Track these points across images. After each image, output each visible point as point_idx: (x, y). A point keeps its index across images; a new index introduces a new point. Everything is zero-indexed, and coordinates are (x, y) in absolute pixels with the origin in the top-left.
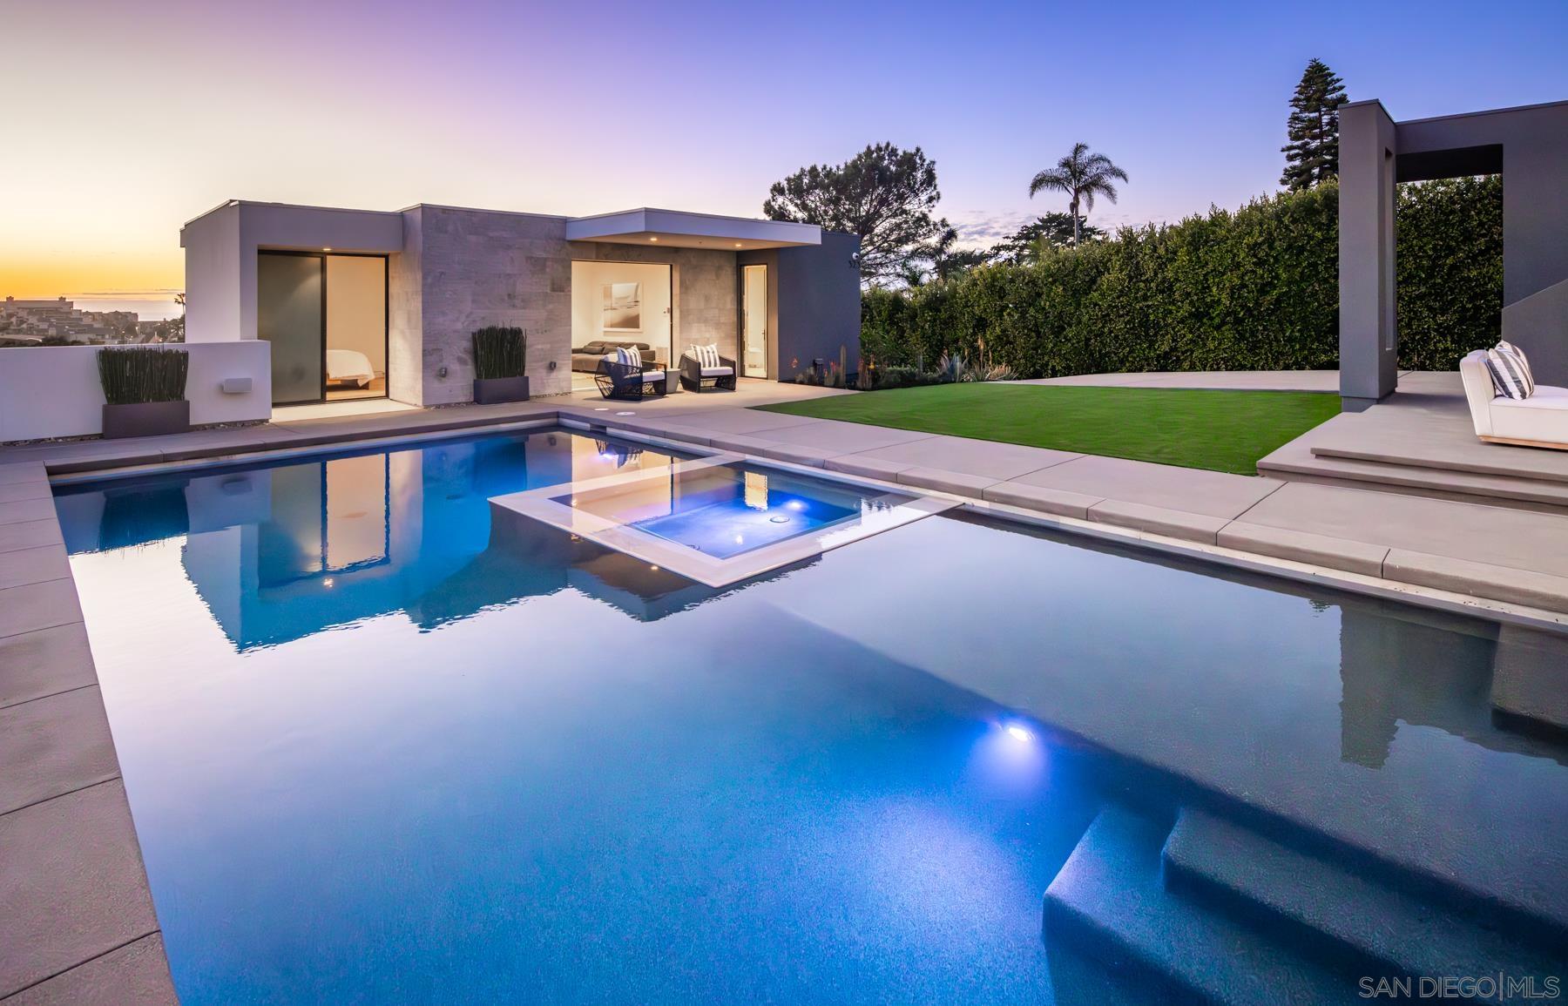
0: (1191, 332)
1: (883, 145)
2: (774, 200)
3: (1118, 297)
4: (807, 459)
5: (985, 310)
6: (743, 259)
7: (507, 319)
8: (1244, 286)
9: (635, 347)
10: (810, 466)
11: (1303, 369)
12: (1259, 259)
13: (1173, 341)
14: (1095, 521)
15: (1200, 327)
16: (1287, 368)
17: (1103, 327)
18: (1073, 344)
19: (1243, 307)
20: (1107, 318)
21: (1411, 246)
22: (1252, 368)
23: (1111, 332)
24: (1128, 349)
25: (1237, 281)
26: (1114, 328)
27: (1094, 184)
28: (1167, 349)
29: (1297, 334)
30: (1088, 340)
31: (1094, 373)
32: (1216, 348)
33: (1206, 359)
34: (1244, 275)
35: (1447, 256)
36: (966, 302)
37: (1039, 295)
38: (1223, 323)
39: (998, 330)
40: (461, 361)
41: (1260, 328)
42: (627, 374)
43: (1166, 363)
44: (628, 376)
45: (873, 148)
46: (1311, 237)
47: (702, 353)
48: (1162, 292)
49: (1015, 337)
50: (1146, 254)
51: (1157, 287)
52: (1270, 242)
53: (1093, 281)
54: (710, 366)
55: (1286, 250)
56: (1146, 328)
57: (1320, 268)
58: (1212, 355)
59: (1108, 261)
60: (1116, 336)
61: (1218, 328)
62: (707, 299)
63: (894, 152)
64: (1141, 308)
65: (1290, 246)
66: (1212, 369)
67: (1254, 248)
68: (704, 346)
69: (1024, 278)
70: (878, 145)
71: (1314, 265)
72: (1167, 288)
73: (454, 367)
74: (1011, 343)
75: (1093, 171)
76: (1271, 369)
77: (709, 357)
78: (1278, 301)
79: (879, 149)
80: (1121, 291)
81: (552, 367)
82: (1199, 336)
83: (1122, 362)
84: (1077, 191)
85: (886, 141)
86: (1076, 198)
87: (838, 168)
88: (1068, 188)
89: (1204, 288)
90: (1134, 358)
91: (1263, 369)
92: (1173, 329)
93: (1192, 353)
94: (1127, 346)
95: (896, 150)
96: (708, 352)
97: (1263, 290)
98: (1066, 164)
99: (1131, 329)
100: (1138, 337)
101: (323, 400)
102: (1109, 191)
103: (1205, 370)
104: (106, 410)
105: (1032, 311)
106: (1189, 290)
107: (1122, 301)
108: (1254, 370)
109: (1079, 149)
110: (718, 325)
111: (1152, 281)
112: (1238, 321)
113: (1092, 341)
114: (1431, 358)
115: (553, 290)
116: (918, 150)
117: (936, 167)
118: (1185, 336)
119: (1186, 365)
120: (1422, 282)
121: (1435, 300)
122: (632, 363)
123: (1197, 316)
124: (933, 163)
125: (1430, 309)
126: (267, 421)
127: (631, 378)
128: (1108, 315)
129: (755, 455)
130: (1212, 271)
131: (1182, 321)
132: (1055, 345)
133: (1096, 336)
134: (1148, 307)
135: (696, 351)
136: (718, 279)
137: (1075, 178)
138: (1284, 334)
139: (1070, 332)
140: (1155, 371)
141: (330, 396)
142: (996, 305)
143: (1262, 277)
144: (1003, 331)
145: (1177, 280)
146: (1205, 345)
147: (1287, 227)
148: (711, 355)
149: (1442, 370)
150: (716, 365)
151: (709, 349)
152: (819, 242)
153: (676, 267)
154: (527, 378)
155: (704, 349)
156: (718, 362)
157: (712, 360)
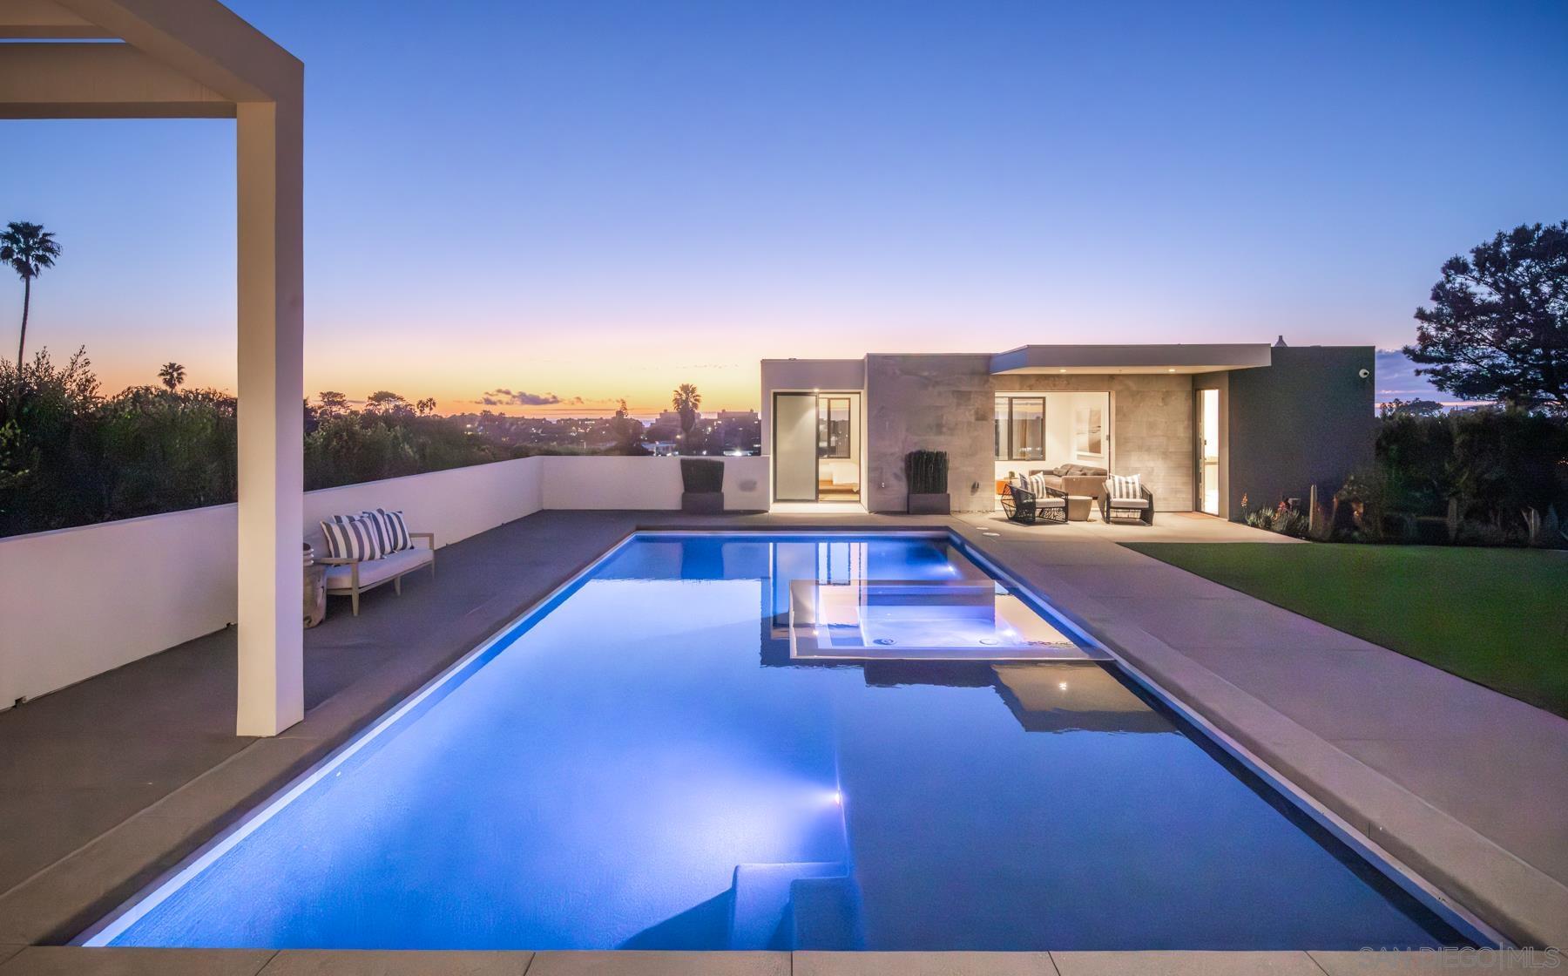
2: (1449, 282)
6: (1197, 384)
7: (935, 444)
9: (1041, 475)
40: (896, 476)
42: (1030, 498)
44: (1030, 500)
47: (1120, 483)
54: (1128, 496)
62: (1152, 426)
68: (1125, 476)
73: (893, 481)
77: (1127, 488)
81: (975, 488)
101: (816, 500)
104: (684, 495)
110: (1166, 455)
115: (977, 419)
122: (1033, 490)
126: (767, 512)
135: (1114, 480)
136: (1166, 404)
141: (821, 496)
148: (1131, 486)
150: (1135, 497)
151: (1129, 479)
152: (1269, 363)
153: (1113, 393)
154: (949, 495)
155: (1123, 480)
156: (1138, 494)
157: (1131, 492)
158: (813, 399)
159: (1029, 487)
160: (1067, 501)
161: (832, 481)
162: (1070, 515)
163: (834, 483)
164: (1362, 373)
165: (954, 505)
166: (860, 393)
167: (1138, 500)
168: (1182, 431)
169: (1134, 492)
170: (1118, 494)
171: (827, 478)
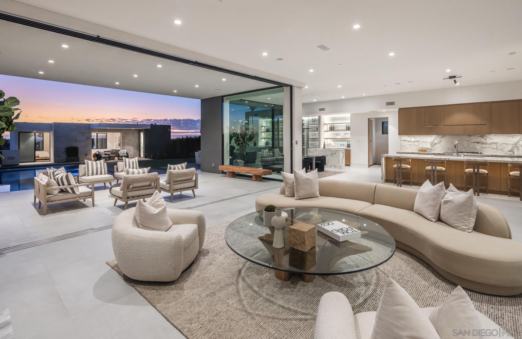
6: (139, 131)
7: (74, 145)
40: (63, 153)
62: (130, 140)
81: (86, 155)
101: (35, 162)
110: (133, 146)
115: (86, 138)
122: (102, 154)
126: (18, 165)
136: (133, 135)
141: (36, 160)
148: (124, 152)
150: (125, 154)
151: (124, 151)
152: (150, 128)
153: (121, 133)
154: (79, 157)
155: (122, 151)
156: (126, 154)
157: (124, 153)
158: (33, 134)
159: (100, 153)
160: (109, 156)
161: (39, 157)
162: (110, 159)
163: (40, 157)
164: (169, 129)
165: (80, 159)
166: (50, 132)
167: (125, 155)
168: (137, 141)
169: (125, 153)
170: (121, 154)
171: (38, 156)
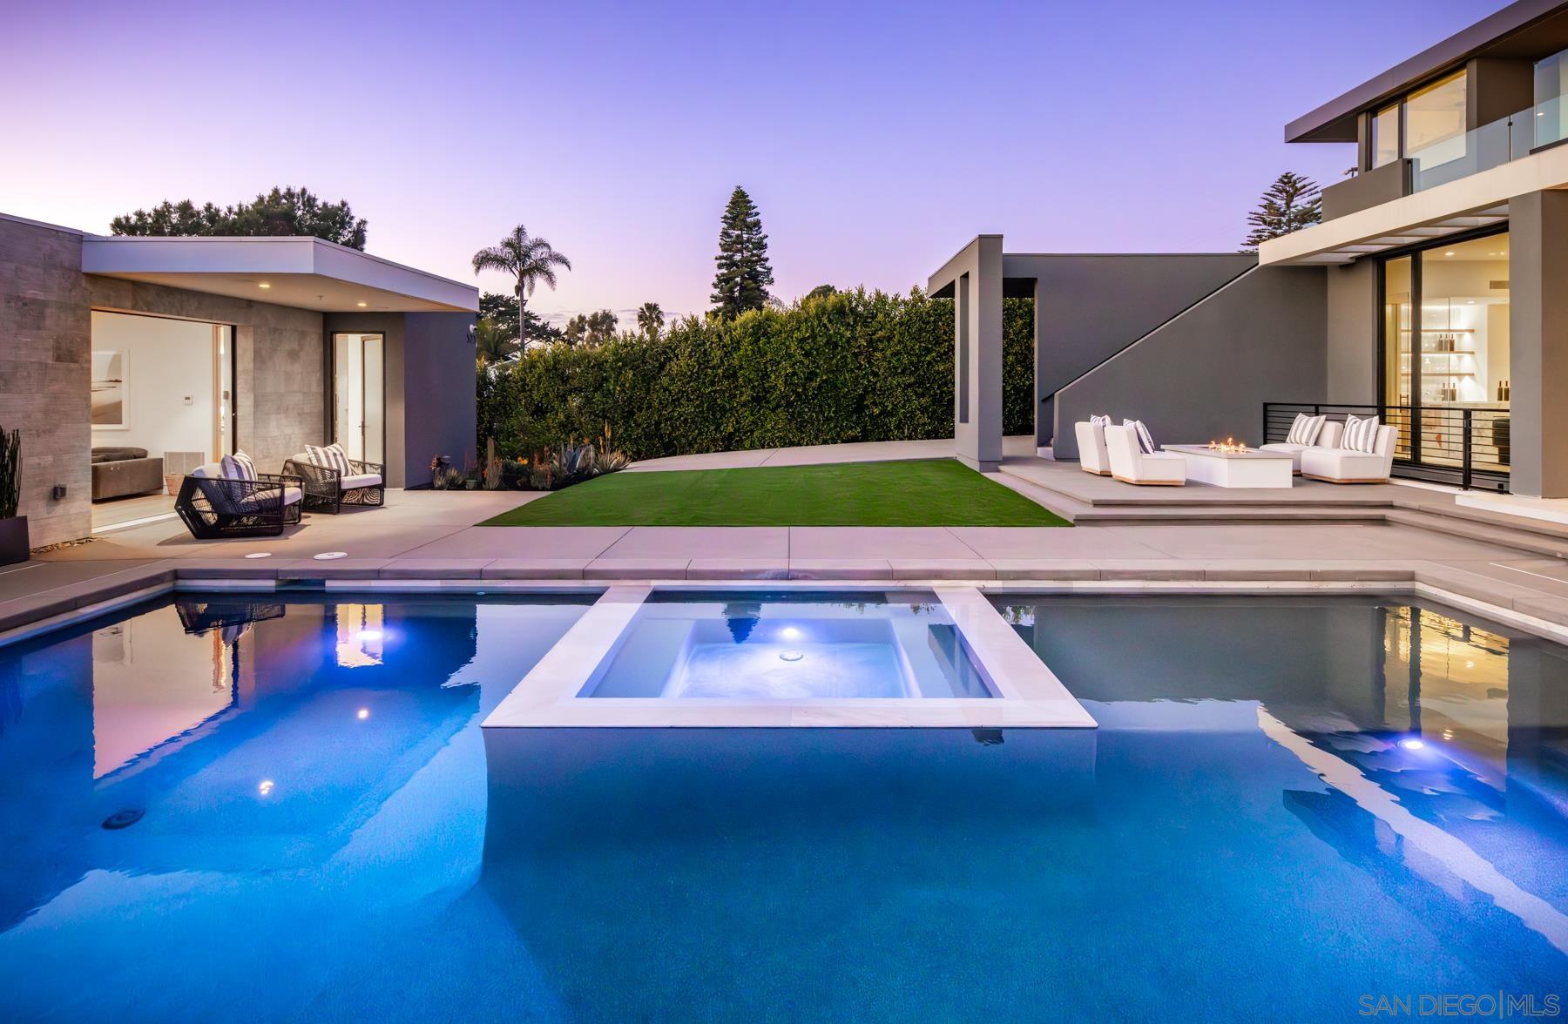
0: (752, 415)
1: (297, 190)
3: (688, 383)
4: (762, 571)
5: (547, 395)
8: (794, 374)
10: (767, 579)
11: (836, 443)
12: (806, 352)
13: (738, 422)
14: (1107, 579)
15: (760, 409)
16: (825, 442)
17: (673, 411)
18: (643, 429)
19: (794, 392)
20: (677, 403)
21: (905, 346)
22: (799, 444)
23: (682, 416)
24: (697, 431)
25: (790, 370)
26: (684, 412)
27: (540, 268)
28: (732, 430)
29: (833, 415)
30: (658, 424)
31: (664, 456)
32: (772, 427)
33: (764, 438)
34: (794, 364)
35: (926, 355)
36: (523, 386)
37: (606, 379)
38: (778, 406)
39: (562, 416)
41: (807, 410)
42: (244, 495)
43: (730, 444)
44: (251, 498)
45: (283, 191)
46: (842, 336)
48: (727, 378)
49: (581, 423)
50: (712, 343)
51: (723, 373)
52: (814, 337)
53: (662, 366)
55: (825, 345)
56: (714, 411)
57: (849, 360)
58: (769, 434)
59: (676, 347)
60: (686, 420)
61: (773, 410)
62: (289, 378)
63: (310, 202)
64: (709, 393)
65: (828, 343)
66: (770, 447)
67: (803, 340)
69: (589, 362)
70: (289, 190)
71: (844, 357)
72: (732, 375)
74: (576, 430)
75: (537, 254)
76: (812, 444)
78: (820, 387)
79: (290, 195)
80: (690, 377)
81: (58, 494)
82: (759, 419)
83: (691, 445)
84: (522, 274)
85: (301, 187)
86: (521, 281)
87: (230, 210)
88: (513, 269)
89: (763, 375)
90: (702, 440)
91: (807, 445)
92: (737, 412)
93: (752, 434)
94: (697, 428)
95: (315, 200)
96: (335, 455)
97: (811, 376)
98: (508, 244)
99: (700, 412)
100: (706, 420)
102: (550, 277)
103: (763, 447)
105: (598, 396)
106: (751, 376)
107: (692, 387)
108: (801, 445)
109: (520, 231)
110: (302, 417)
111: (719, 367)
112: (790, 404)
113: (663, 425)
114: (915, 430)
115: (59, 359)
116: (344, 204)
117: (367, 227)
118: (747, 418)
119: (747, 444)
120: (912, 373)
121: (919, 387)
123: (757, 400)
124: (363, 222)
125: (916, 393)
127: (258, 502)
128: (678, 399)
129: (665, 579)
130: (771, 360)
131: (744, 405)
132: (626, 430)
133: (667, 420)
134: (715, 391)
136: (302, 350)
137: (520, 260)
138: (824, 415)
139: (640, 417)
140: (722, 451)
142: (558, 389)
143: (808, 367)
144: (568, 417)
145: (741, 367)
146: (763, 426)
147: (825, 325)
149: (922, 439)
168: (315, 385)
